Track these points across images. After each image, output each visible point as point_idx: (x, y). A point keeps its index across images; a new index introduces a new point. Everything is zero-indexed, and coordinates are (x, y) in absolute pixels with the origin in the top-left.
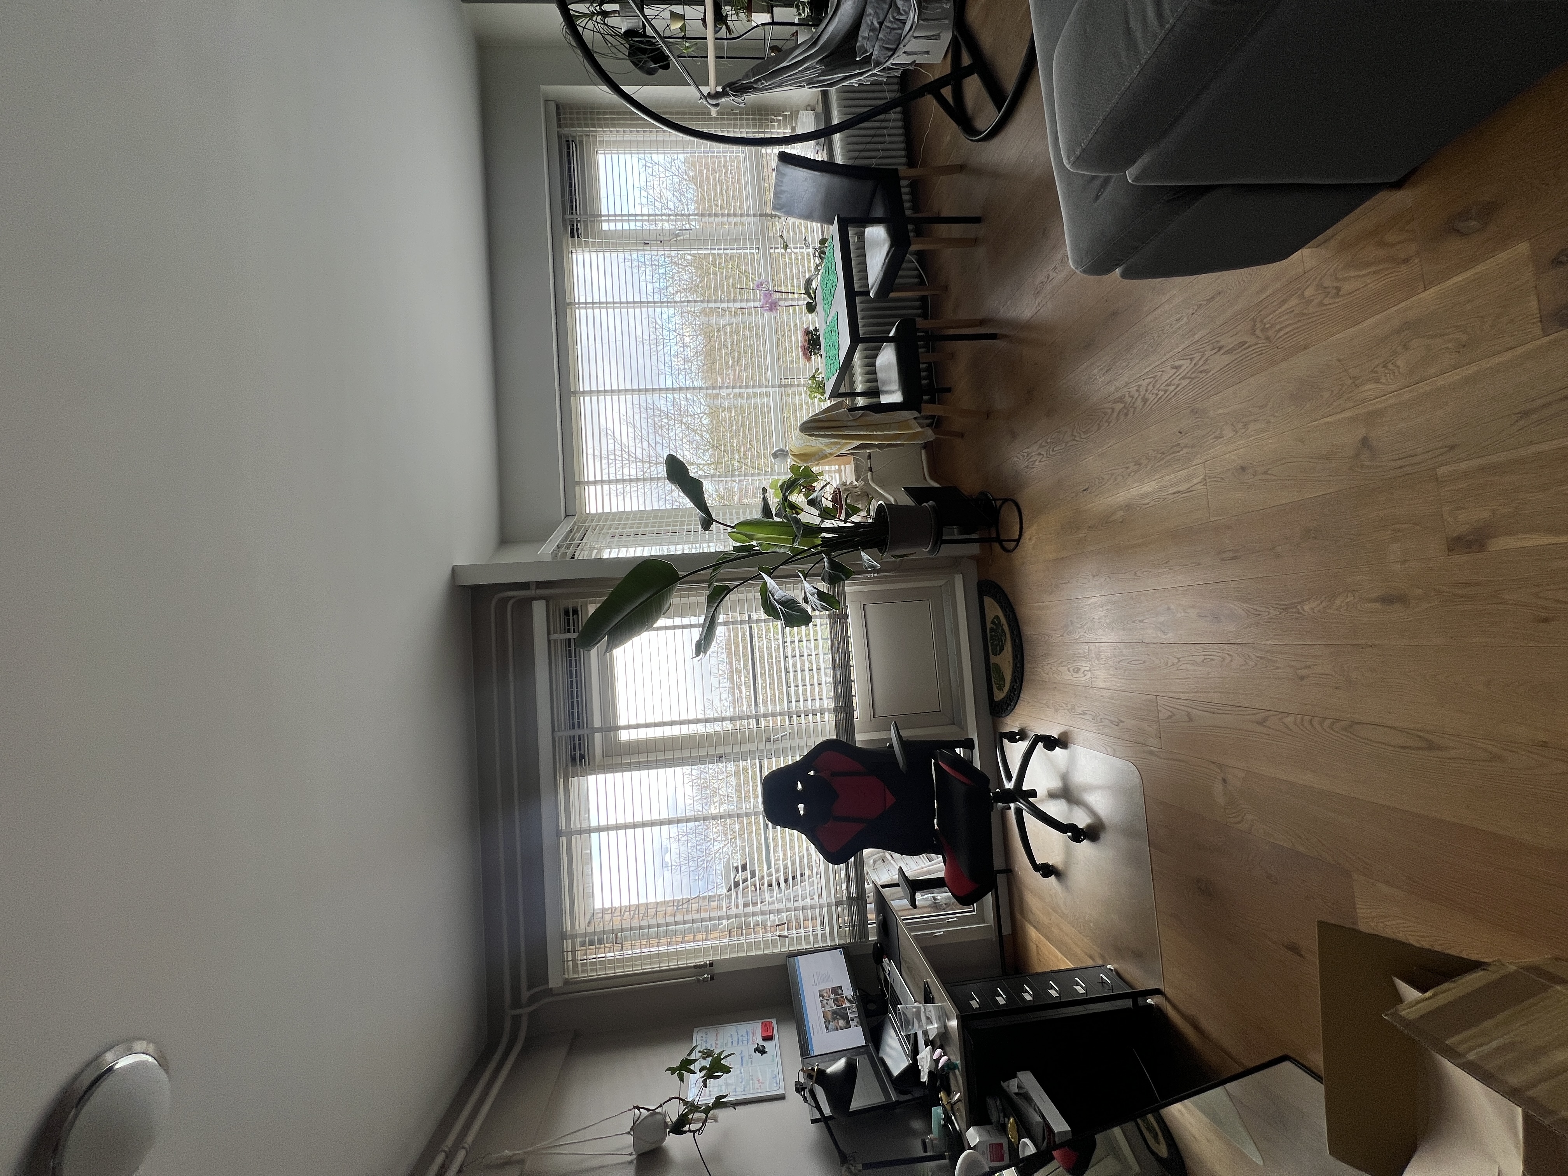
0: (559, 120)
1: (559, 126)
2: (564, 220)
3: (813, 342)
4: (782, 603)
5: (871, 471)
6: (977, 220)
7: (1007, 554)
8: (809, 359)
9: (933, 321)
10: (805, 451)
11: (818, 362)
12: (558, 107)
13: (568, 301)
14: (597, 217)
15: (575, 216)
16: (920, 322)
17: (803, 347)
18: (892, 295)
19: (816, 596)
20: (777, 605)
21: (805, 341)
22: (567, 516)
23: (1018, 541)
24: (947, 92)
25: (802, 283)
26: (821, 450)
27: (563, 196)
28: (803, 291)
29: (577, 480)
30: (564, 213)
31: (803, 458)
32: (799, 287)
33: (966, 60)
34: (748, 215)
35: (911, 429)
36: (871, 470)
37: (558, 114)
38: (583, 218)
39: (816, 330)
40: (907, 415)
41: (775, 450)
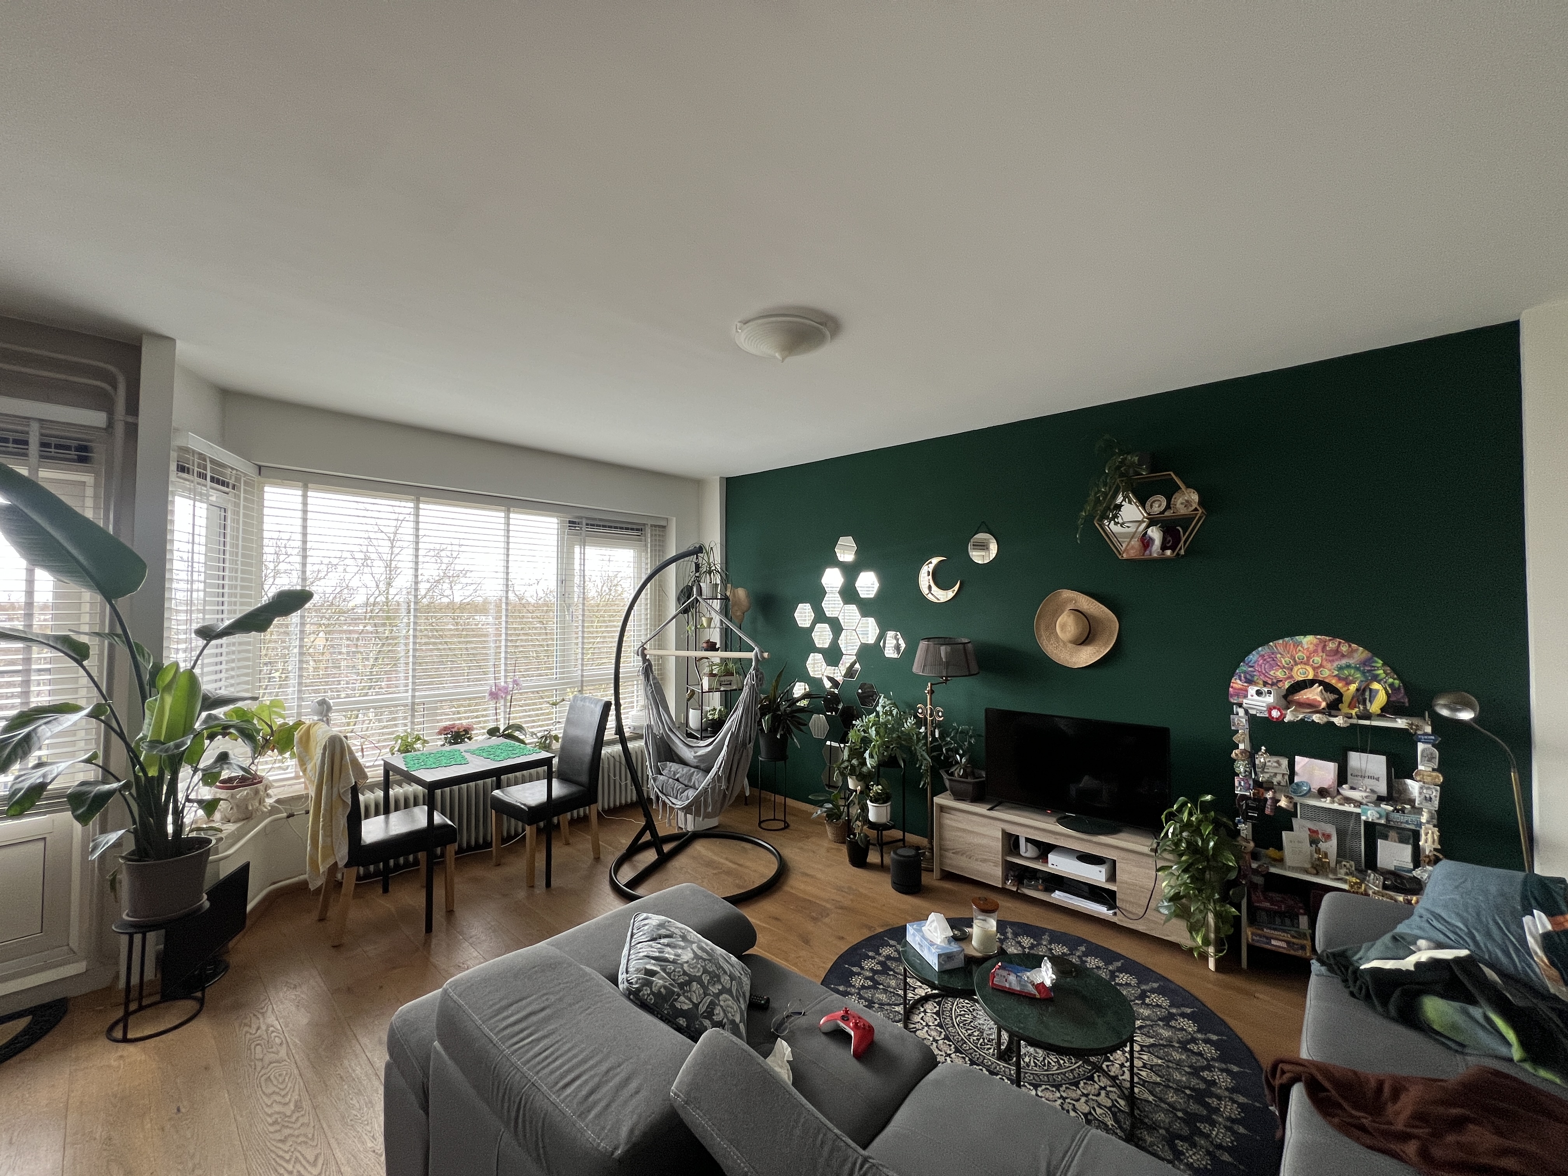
0: (655, 526)
1: (652, 526)
2: (581, 518)
3: (458, 736)
4: (27, 738)
5: (288, 817)
6: (548, 884)
7: (105, 1029)
8: (440, 733)
9: (453, 859)
10: (312, 739)
11: (437, 742)
12: (664, 527)
13: (512, 509)
14: (583, 544)
15: (584, 526)
16: (452, 848)
17: (453, 726)
18: (493, 811)
19: (41, 780)
20: (26, 730)
21: (459, 729)
22: (260, 467)
23: (125, 1040)
24: (647, 837)
25: (517, 721)
26: (311, 759)
27: (601, 520)
28: (511, 722)
29: (310, 485)
30: (587, 518)
31: (304, 740)
32: (515, 718)
33: (667, 848)
34: (582, 670)
35: (323, 861)
36: (290, 816)
37: (659, 526)
38: (584, 533)
39: (470, 739)
40: (342, 853)
41: (331, 701)
